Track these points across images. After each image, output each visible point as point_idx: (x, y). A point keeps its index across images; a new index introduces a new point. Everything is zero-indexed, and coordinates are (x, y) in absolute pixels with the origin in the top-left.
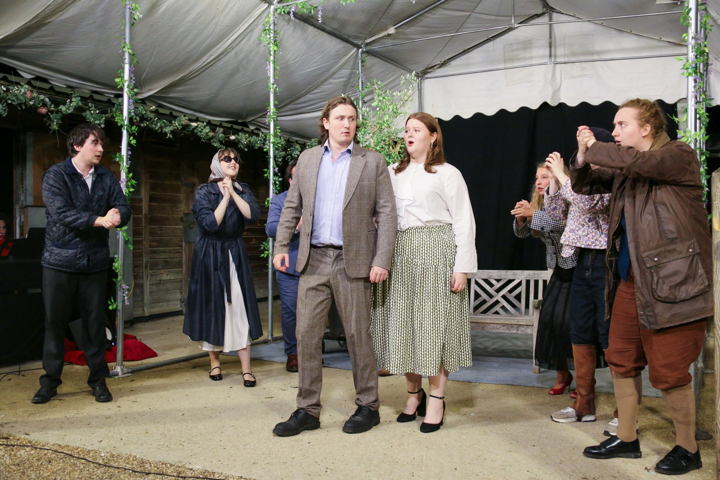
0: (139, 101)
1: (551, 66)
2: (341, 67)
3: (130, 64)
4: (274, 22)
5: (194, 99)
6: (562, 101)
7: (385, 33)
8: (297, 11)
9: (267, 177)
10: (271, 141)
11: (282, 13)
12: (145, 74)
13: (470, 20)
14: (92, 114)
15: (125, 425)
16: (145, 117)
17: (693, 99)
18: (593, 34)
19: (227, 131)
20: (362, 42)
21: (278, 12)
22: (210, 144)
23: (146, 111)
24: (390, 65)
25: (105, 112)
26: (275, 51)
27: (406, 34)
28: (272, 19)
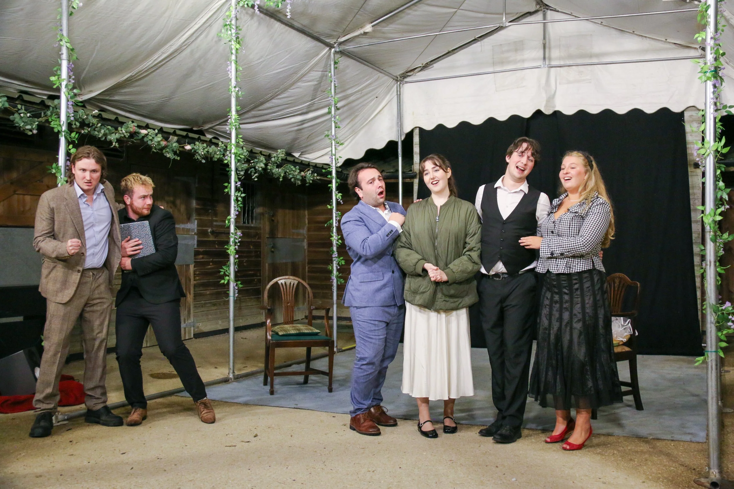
0: (80, 104)
1: (545, 70)
2: (311, 70)
3: (69, 61)
4: (236, 17)
5: (142, 103)
6: (557, 109)
7: (361, 31)
8: (262, 4)
9: (228, 193)
10: (233, 151)
11: (246, 6)
12: (85, 72)
13: (455, 18)
14: (21, 118)
15: (60, 484)
16: (87, 122)
17: (712, 107)
18: (591, 35)
19: (182, 140)
20: (335, 41)
21: (241, 5)
22: (163, 154)
23: (87, 115)
24: (366, 67)
25: (38, 116)
26: (237, 49)
27: (384, 33)
28: (234, 13)
